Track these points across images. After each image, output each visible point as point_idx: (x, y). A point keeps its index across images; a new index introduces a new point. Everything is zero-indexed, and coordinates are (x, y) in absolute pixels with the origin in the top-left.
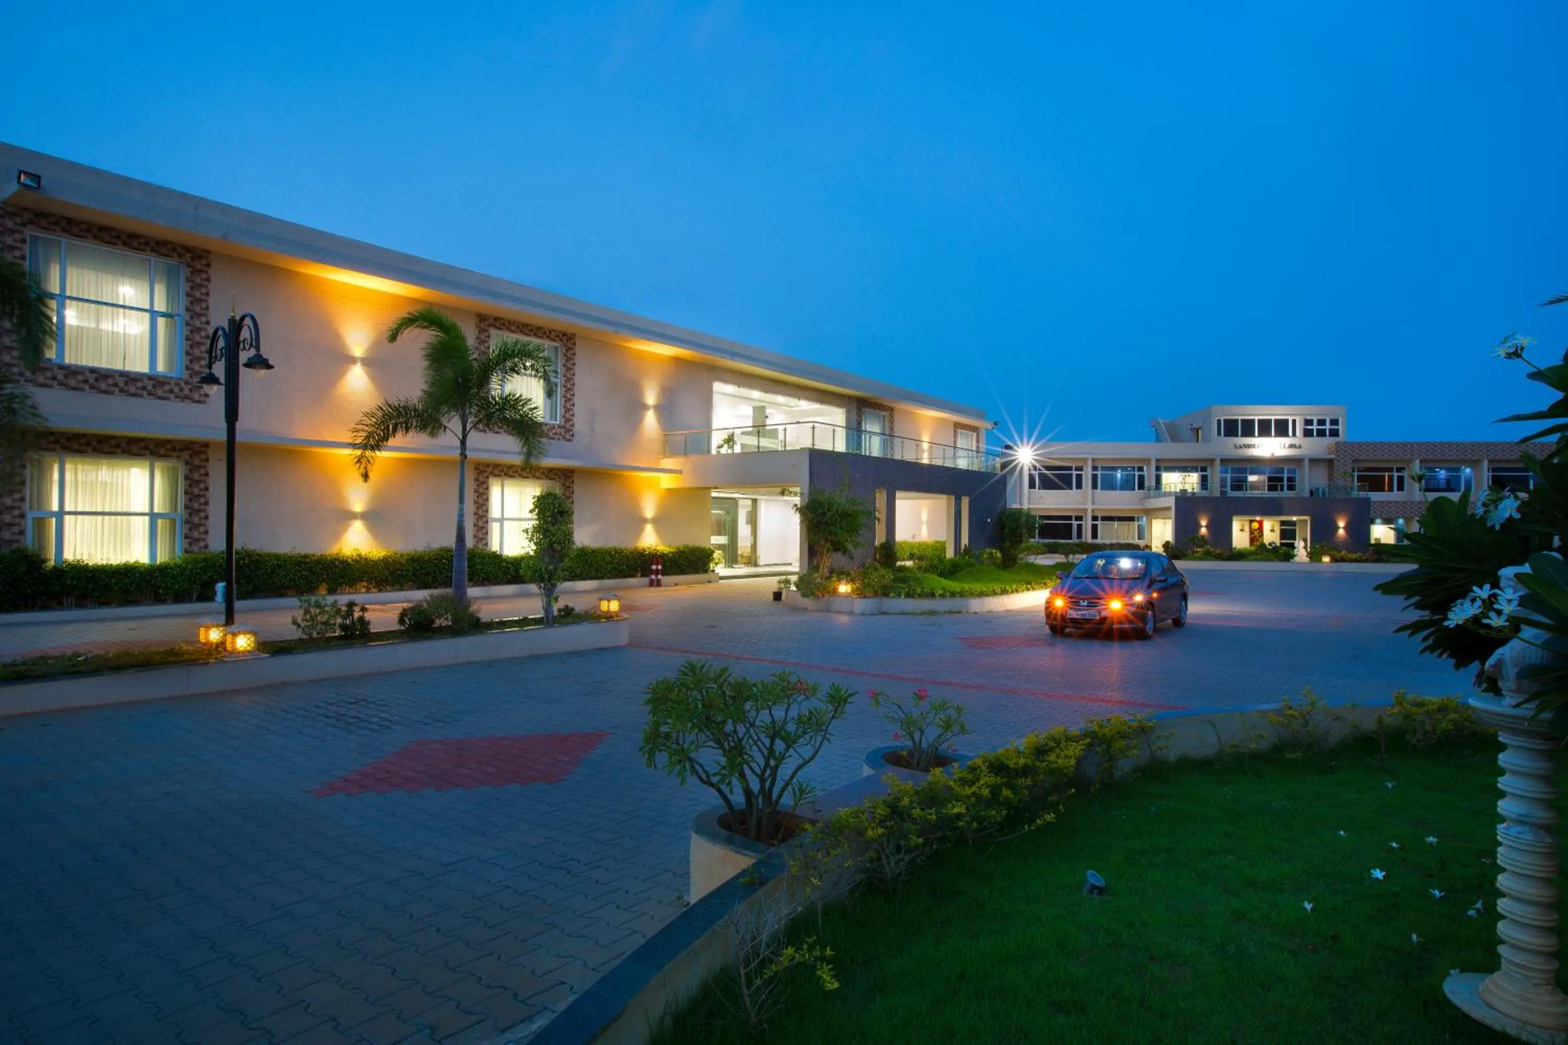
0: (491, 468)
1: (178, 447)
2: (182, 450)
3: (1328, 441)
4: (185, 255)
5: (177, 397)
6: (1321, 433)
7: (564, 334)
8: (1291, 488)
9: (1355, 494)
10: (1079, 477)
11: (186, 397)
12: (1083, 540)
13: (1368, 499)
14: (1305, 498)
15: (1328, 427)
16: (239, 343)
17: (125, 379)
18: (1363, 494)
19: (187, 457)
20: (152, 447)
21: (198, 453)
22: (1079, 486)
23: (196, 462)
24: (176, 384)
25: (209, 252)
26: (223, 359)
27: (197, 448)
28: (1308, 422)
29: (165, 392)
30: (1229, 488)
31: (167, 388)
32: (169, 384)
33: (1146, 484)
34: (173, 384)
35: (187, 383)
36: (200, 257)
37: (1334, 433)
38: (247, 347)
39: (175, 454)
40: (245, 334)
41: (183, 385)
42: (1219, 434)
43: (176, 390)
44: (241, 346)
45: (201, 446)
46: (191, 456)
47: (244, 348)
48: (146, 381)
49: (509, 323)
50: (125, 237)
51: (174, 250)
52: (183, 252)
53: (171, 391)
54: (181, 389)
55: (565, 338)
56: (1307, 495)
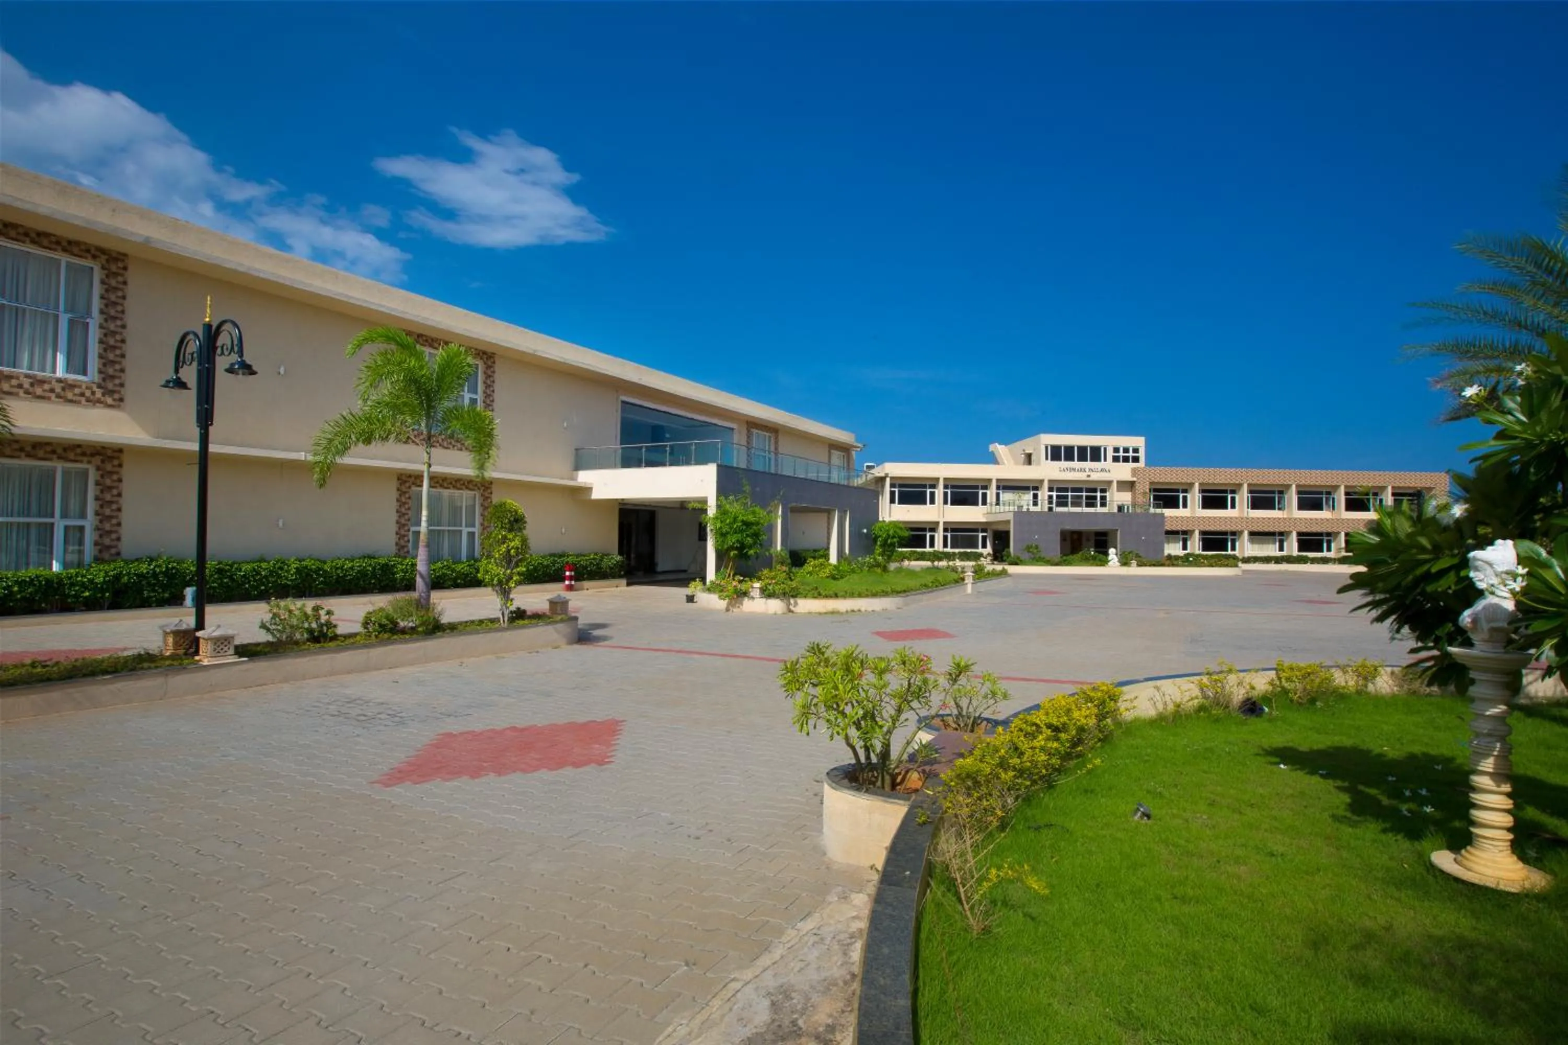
0: (413, 479)
1: (88, 452)
2: (93, 455)
3: (1131, 465)
4: (99, 257)
5: (88, 400)
6: (1126, 459)
7: (484, 353)
8: (1103, 504)
9: (1152, 510)
10: (932, 494)
11: (99, 401)
12: (936, 548)
13: (1163, 514)
14: (1113, 514)
15: (1131, 454)
16: (215, 348)
17: (31, 380)
18: (1159, 511)
19: (99, 463)
20: (59, 451)
21: (111, 458)
22: (932, 502)
23: (109, 467)
24: (87, 388)
25: (125, 255)
26: (195, 364)
27: (109, 453)
28: (1116, 450)
29: (75, 395)
30: (1054, 505)
31: (77, 391)
32: (80, 387)
33: (988, 501)
34: (84, 387)
35: (99, 386)
36: (116, 260)
37: (1136, 460)
38: (226, 353)
39: (85, 459)
40: (223, 339)
41: (95, 388)
42: (1047, 458)
43: (88, 393)
44: (219, 351)
45: (115, 451)
46: (103, 461)
47: (222, 353)
48: (54, 382)
49: (432, 340)
50: (33, 235)
51: (88, 251)
52: (98, 253)
53: (82, 395)
54: (93, 393)
55: (485, 356)
56: (1116, 510)
